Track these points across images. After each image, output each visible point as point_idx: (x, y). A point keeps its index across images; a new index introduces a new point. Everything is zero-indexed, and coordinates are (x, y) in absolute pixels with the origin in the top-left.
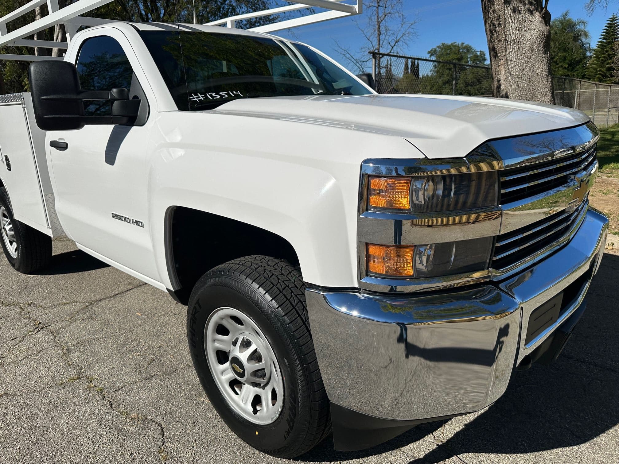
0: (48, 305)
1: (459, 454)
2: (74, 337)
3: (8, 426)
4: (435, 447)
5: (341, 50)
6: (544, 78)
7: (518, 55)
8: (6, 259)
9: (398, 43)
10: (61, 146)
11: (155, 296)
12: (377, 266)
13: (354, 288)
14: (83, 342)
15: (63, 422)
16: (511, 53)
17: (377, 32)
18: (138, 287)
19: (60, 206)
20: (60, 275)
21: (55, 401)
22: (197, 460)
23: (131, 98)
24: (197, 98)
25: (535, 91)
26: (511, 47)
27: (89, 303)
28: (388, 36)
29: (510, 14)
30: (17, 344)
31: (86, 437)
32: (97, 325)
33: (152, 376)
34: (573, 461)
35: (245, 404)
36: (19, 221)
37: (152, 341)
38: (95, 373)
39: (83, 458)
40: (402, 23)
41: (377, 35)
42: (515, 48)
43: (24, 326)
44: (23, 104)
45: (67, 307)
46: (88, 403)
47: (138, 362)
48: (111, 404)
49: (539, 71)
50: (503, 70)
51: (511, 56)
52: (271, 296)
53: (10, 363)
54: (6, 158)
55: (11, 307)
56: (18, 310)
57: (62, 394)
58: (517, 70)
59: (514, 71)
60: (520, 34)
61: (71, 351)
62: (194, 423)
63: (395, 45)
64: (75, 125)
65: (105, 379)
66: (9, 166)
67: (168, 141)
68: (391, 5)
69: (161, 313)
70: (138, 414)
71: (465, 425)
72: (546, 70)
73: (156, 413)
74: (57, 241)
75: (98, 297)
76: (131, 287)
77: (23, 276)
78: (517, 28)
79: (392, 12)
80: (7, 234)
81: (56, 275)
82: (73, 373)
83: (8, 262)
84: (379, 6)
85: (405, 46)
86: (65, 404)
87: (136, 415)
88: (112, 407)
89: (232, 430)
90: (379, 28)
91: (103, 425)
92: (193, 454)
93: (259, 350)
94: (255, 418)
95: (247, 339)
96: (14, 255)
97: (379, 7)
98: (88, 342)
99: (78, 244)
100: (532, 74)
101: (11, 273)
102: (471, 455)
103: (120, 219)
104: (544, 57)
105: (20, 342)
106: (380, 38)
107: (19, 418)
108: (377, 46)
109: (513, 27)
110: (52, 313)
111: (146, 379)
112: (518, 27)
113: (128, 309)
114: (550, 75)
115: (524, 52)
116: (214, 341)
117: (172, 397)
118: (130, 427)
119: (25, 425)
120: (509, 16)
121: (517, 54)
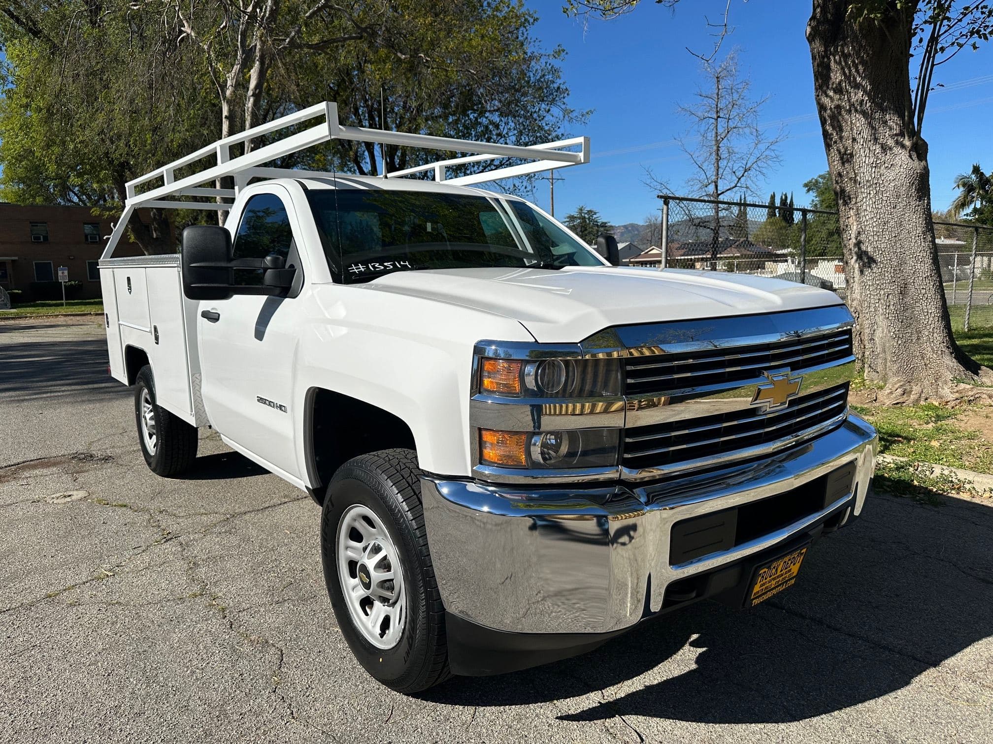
0: (182, 514)
1: (624, 715)
2: (206, 551)
3: (116, 634)
4: (597, 705)
5: (655, 183)
6: (918, 236)
7: (876, 203)
8: (143, 458)
9: (749, 172)
10: (212, 317)
11: (313, 512)
12: (490, 453)
13: (467, 477)
14: (214, 558)
15: (175, 637)
16: (865, 200)
17: (714, 156)
18: (295, 500)
19: (207, 389)
20: (204, 481)
21: (170, 615)
22: (312, 688)
23: (287, 267)
24: (356, 269)
25: (905, 255)
26: (865, 191)
27: (231, 515)
28: (732, 163)
29: (863, 145)
30: (139, 554)
31: (197, 653)
32: (234, 540)
33: (285, 601)
34: (771, 741)
35: (373, 627)
36: (162, 408)
37: (296, 563)
38: (220, 591)
39: (188, 672)
40: (757, 142)
41: (714, 160)
42: (872, 192)
43: (148, 535)
44: (178, 267)
45: (204, 518)
46: (206, 620)
47: (272, 584)
48: (232, 625)
49: (910, 226)
50: (855, 224)
51: (865, 204)
52: (397, 489)
53: (128, 573)
54: (155, 328)
55: (140, 513)
56: (147, 517)
57: (179, 608)
58: (874, 224)
59: (871, 226)
60: (878, 172)
61: (199, 565)
62: (320, 652)
63: (743, 176)
64: (223, 294)
65: (231, 598)
66: (157, 338)
67: (329, 317)
68: (738, 114)
69: (315, 532)
70: (259, 637)
71: (646, 686)
72: (922, 224)
73: (279, 638)
74: (208, 441)
75: (243, 510)
76: (287, 500)
77: (160, 478)
78: (873, 163)
79: (739, 125)
80: (146, 424)
81: (199, 481)
82: (196, 589)
83: (144, 462)
84: (719, 117)
85: (760, 177)
86: (181, 619)
87: (257, 638)
88: (231, 627)
89: (360, 664)
90: (718, 150)
91: (217, 644)
92: (309, 682)
93: (388, 557)
94: (381, 642)
95: (379, 545)
96: (152, 450)
97: (719, 119)
98: (220, 558)
99: (225, 437)
100: (899, 231)
101: (147, 474)
102: (641, 718)
103: (265, 403)
104: (919, 206)
105: (143, 551)
106: (720, 166)
107: (128, 628)
108: (714, 178)
109: (867, 162)
110: (184, 523)
111: (277, 603)
112: (875, 163)
113: (276, 525)
114: (929, 232)
115: (884, 198)
116: (347, 548)
117: (301, 624)
118: (246, 649)
119: (134, 636)
120: (860, 147)
121: (874, 200)
